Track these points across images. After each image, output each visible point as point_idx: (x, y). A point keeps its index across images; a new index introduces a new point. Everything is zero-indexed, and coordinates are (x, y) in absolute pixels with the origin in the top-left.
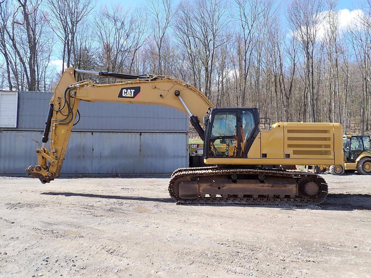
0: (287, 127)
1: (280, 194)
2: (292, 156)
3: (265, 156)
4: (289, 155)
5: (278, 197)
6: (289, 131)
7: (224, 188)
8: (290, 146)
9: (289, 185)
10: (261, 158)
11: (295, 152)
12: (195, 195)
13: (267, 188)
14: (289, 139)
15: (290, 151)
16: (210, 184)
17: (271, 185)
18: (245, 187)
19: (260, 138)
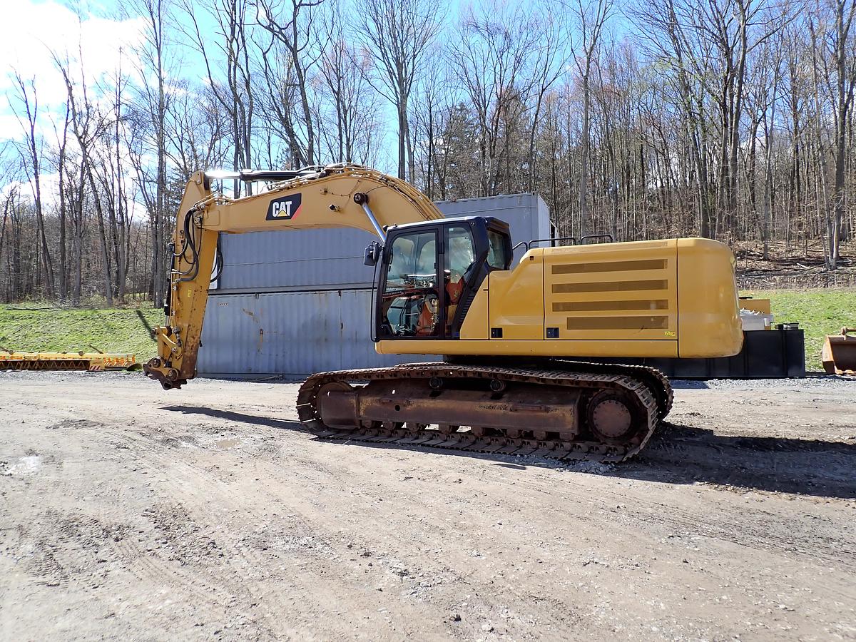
0: (551, 258)
1: (532, 428)
2: (564, 332)
3: (497, 333)
4: (557, 329)
5: (530, 435)
6: (557, 270)
7: (409, 408)
8: (557, 307)
9: (556, 407)
10: (489, 339)
11: (572, 323)
12: (350, 422)
13: (502, 411)
14: (558, 288)
15: (559, 320)
16: (378, 398)
17: (510, 405)
18: (451, 407)
19: (488, 290)
